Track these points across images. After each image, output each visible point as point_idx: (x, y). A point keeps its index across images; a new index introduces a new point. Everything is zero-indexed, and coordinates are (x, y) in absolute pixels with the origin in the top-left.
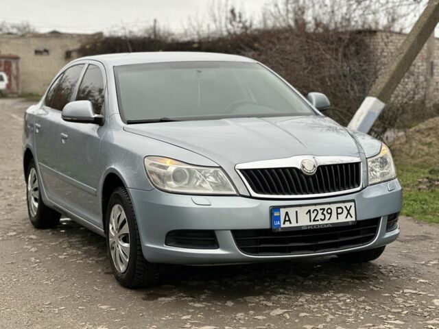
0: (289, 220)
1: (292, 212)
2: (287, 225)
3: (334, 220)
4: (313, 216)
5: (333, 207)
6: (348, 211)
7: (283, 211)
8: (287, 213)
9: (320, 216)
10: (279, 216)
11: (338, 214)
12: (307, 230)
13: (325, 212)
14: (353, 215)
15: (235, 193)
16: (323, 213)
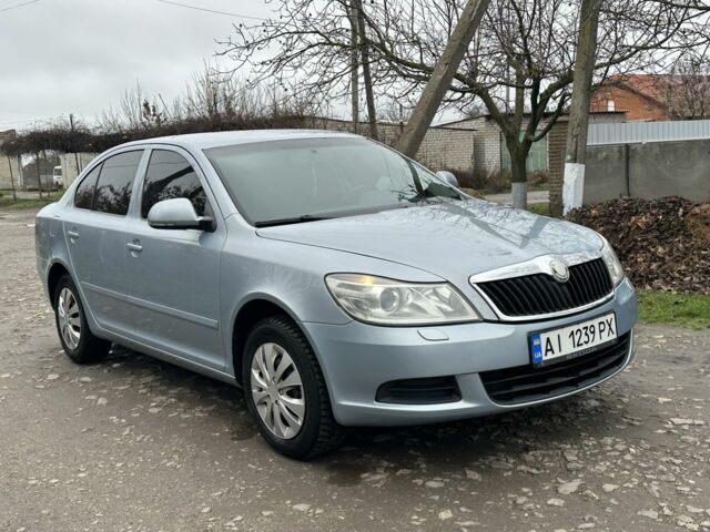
0: (552, 350)
1: (553, 335)
2: (550, 356)
3: (598, 342)
4: (577, 338)
5: (595, 322)
6: (610, 325)
7: (544, 337)
8: (548, 340)
9: (584, 338)
10: (539, 346)
11: (601, 331)
12: (572, 360)
13: (588, 332)
14: (614, 330)
15: (476, 318)
16: (586, 334)
